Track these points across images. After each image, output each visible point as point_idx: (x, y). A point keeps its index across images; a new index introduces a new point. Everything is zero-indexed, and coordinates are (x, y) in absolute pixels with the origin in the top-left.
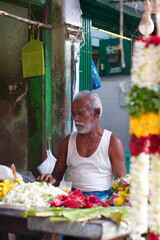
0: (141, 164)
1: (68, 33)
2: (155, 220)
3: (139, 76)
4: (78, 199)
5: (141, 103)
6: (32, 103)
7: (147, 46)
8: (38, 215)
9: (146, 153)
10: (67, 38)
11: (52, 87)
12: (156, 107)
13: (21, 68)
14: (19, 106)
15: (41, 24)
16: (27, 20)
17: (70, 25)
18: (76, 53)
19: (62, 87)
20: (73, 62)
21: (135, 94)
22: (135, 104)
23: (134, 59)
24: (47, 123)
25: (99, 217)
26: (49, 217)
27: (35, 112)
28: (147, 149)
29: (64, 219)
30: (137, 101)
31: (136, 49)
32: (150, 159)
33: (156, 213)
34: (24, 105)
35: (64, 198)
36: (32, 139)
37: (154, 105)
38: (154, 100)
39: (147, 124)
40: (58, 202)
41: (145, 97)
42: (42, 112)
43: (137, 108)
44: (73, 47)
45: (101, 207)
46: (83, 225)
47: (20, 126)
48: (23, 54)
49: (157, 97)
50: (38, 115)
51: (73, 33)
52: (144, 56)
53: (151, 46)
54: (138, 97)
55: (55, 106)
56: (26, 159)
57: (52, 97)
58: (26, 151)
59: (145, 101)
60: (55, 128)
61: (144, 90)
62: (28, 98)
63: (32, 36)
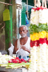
0: (34, 50)
1: (17, 7)
2: (38, 68)
3: (33, 21)
4: (17, 60)
5: (33, 30)
6: (6, 29)
7: (35, 11)
8: (2, 66)
9: (36, 46)
10: (17, 8)
11: (13, 24)
12: (38, 31)
13: (3, 18)
14: (2, 30)
15: (8, 4)
16: (4, 3)
17: (18, 4)
18: (20, 13)
19: (15, 24)
20: (19, 16)
21: (31, 27)
22: (32, 30)
23: (31, 15)
24: (11, 35)
25: (22, 67)
26: (5, 67)
27: (7, 32)
28: (36, 45)
29: (10, 67)
30: (32, 29)
31: (32, 12)
32: (37, 48)
33: (39, 66)
34: (4, 30)
35: (13, 60)
36: (6, 40)
37: (37, 30)
38: (37, 29)
39: (36, 37)
40: (11, 61)
41: (34, 28)
42: (9, 32)
43: (32, 31)
44: (19, 11)
45: (24, 63)
46: (16, 69)
47: (3, 36)
48: (3, 14)
49: (38, 28)
50: (8, 33)
51: (19, 7)
52: (34, 14)
53: (36, 11)
54: (32, 28)
55: (14, 30)
56: (5, 47)
57: (13, 27)
58: (5, 44)
59: (35, 29)
60: (14, 37)
61: (34, 25)
62: (5, 27)
63: (6, 8)
